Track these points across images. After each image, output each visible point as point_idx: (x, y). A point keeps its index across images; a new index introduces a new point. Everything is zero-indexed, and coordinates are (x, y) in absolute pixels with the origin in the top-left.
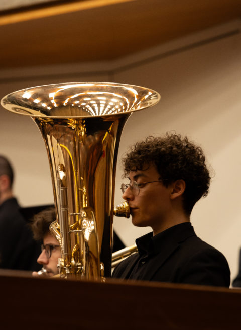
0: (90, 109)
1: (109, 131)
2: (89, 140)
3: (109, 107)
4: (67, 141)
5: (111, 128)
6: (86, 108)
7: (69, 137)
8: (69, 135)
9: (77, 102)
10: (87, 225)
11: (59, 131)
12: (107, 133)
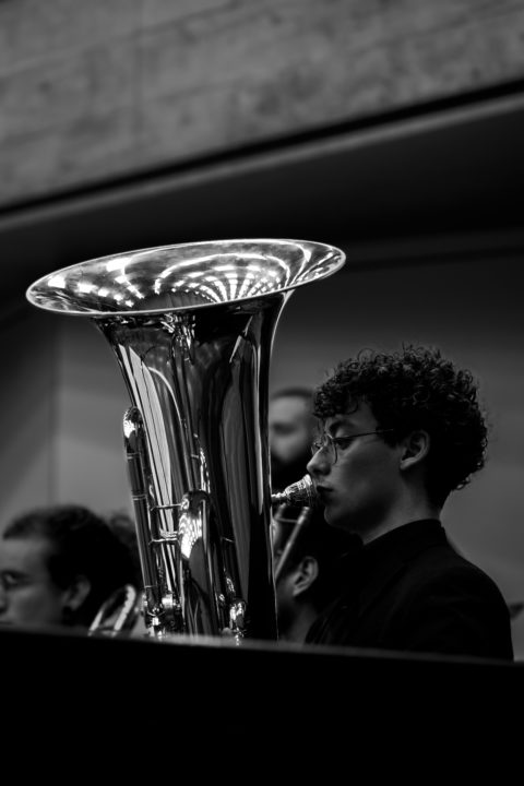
0: (210, 292)
1: (243, 335)
2: (204, 354)
3: (246, 283)
4: (161, 360)
5: (247, 329)
6: (201, 292)
7: (165, 351)
8: (163, 348)
9: (179, 284)
10: (187, 527)
11: (143, 340)
12: (240, 338)
